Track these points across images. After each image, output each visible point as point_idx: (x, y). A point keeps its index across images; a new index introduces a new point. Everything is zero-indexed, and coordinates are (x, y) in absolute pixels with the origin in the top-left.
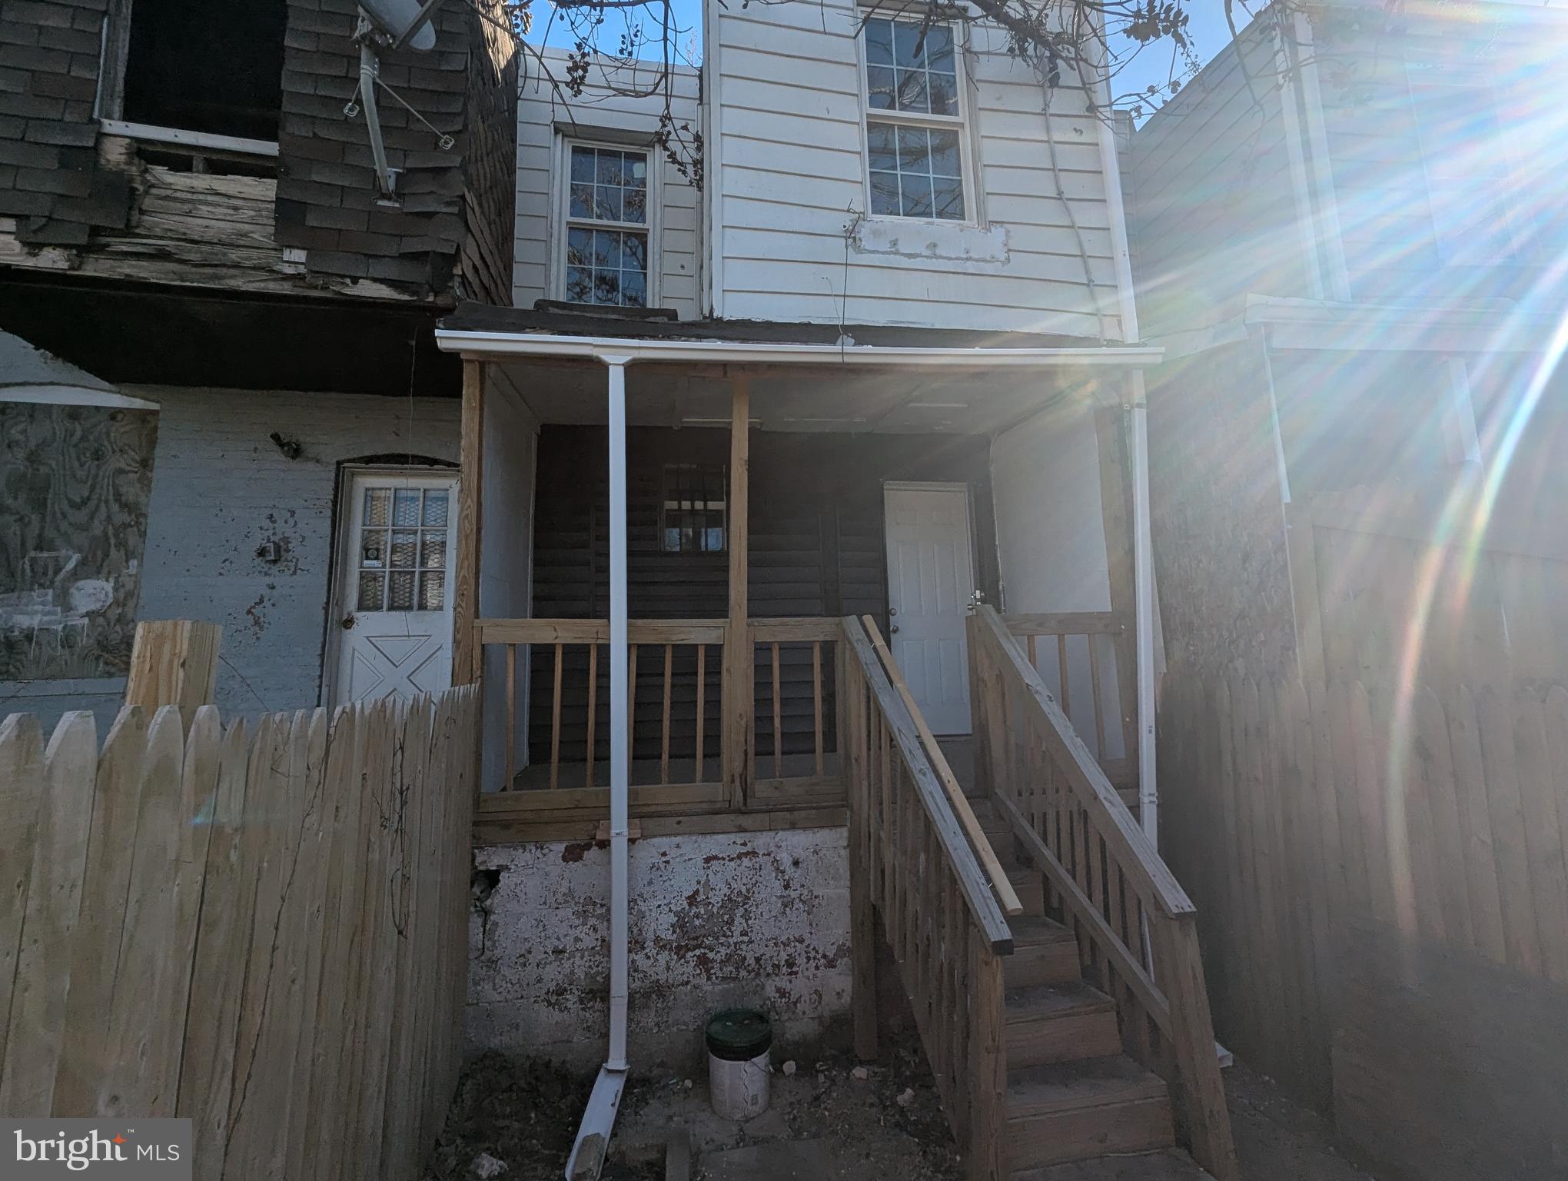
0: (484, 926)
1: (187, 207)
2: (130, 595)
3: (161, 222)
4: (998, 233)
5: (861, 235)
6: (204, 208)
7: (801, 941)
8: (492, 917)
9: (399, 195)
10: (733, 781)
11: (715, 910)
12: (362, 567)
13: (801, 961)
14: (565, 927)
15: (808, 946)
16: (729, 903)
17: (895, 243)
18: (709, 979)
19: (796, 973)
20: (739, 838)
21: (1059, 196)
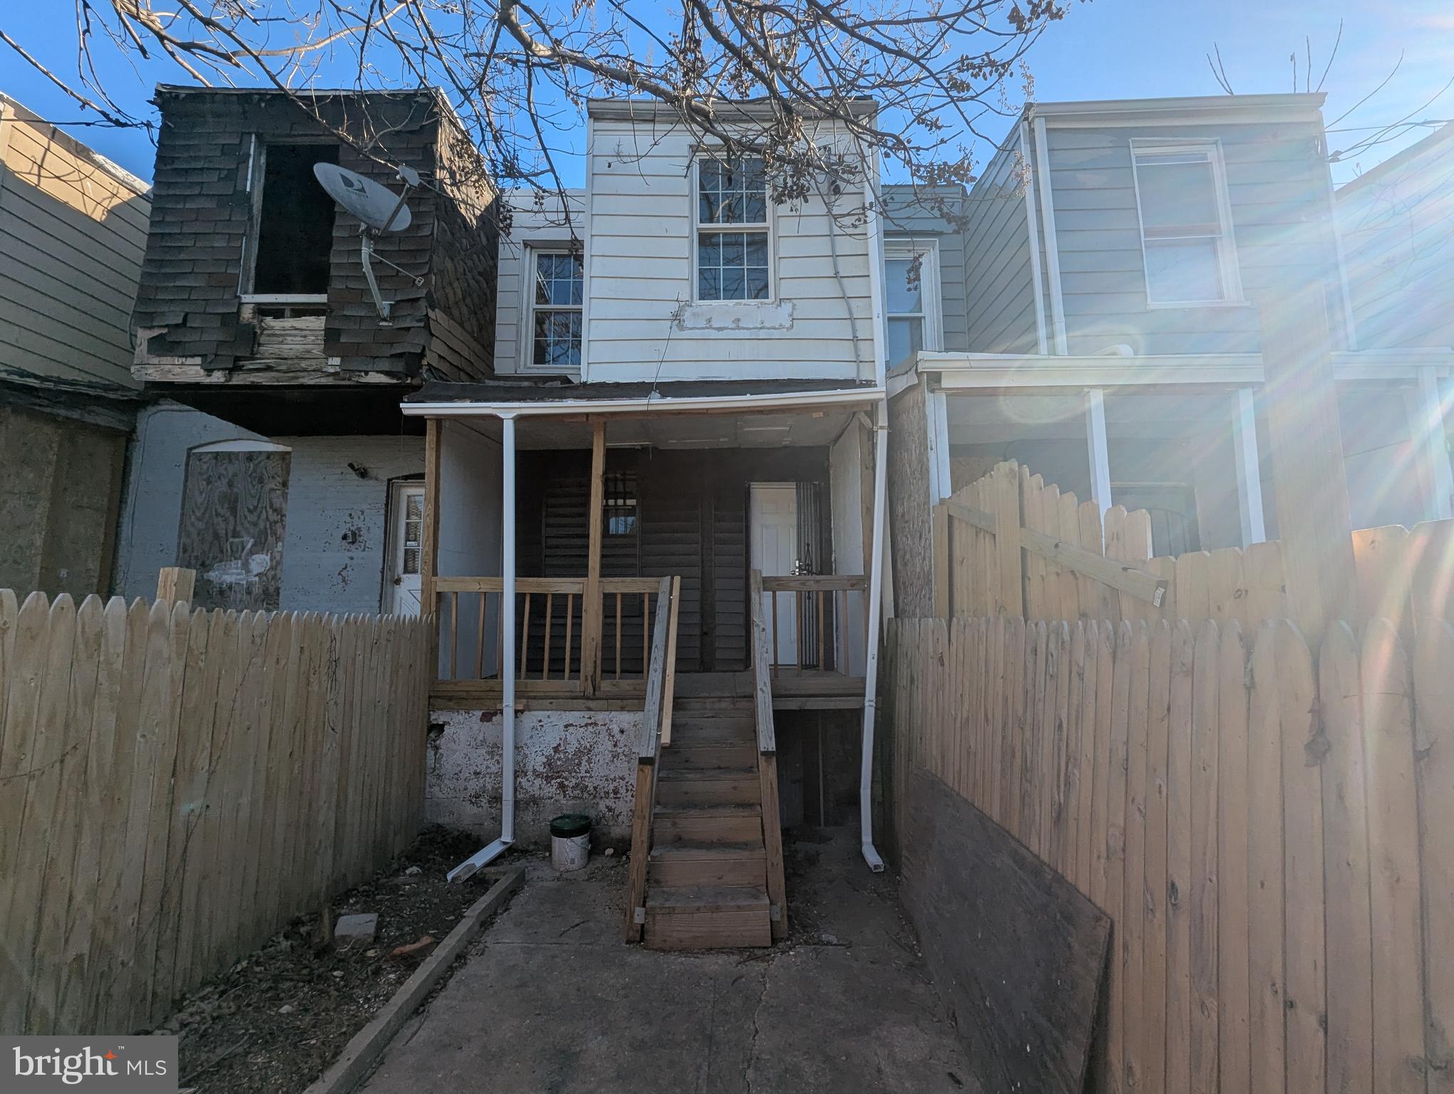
0: (436, 754)
1: (281, 339)
2: (278, 563)
3: (269, 349)
4: (787, 307)
5: (685, 318)
6: (289, 338)
7: (623, 778)
8: (440, 751)
9: (392, 318)
10: (586, 680)
11: (570, 756)
12: (406, 546)
13: (623, 791)
14: (480, 759)
15: (627, 783)
16: (579, 753)
17: (709, 320)
18: (565, 797)
19: (619, 798)
20: (587, 714)
21: (836, 275)
